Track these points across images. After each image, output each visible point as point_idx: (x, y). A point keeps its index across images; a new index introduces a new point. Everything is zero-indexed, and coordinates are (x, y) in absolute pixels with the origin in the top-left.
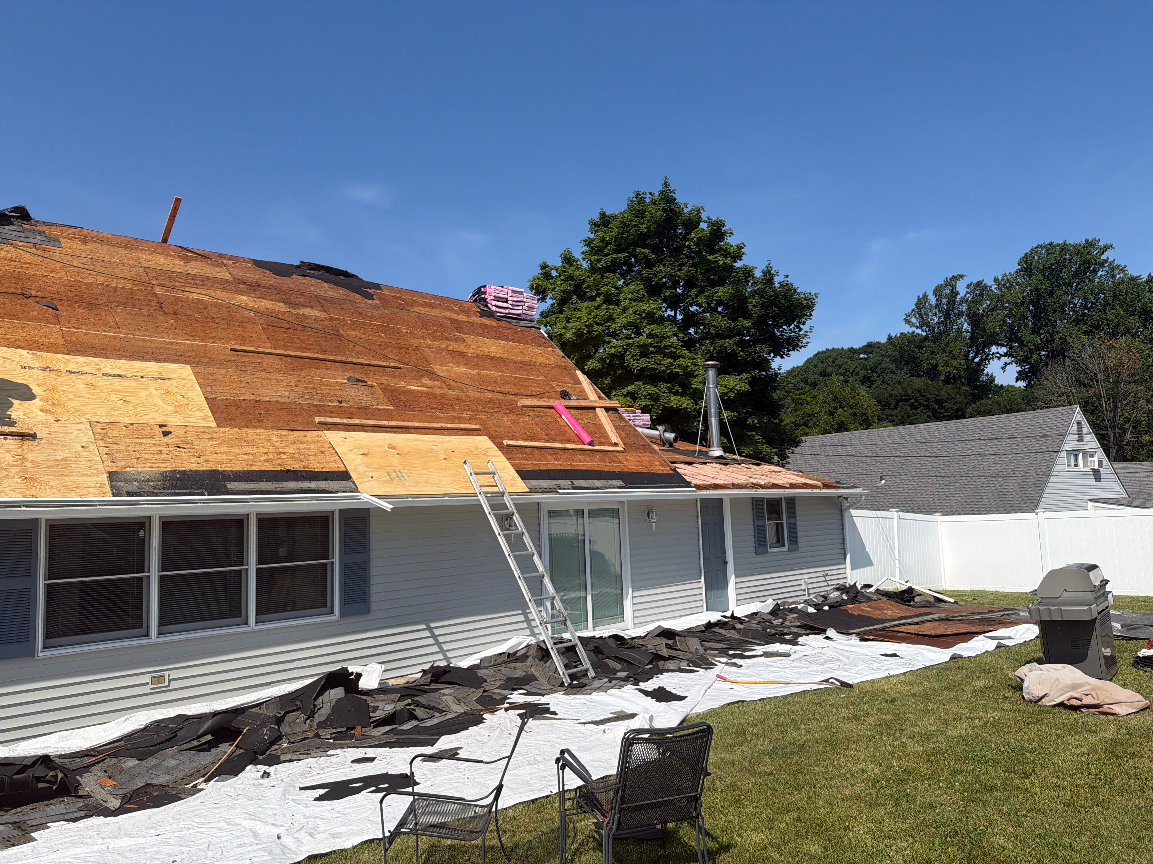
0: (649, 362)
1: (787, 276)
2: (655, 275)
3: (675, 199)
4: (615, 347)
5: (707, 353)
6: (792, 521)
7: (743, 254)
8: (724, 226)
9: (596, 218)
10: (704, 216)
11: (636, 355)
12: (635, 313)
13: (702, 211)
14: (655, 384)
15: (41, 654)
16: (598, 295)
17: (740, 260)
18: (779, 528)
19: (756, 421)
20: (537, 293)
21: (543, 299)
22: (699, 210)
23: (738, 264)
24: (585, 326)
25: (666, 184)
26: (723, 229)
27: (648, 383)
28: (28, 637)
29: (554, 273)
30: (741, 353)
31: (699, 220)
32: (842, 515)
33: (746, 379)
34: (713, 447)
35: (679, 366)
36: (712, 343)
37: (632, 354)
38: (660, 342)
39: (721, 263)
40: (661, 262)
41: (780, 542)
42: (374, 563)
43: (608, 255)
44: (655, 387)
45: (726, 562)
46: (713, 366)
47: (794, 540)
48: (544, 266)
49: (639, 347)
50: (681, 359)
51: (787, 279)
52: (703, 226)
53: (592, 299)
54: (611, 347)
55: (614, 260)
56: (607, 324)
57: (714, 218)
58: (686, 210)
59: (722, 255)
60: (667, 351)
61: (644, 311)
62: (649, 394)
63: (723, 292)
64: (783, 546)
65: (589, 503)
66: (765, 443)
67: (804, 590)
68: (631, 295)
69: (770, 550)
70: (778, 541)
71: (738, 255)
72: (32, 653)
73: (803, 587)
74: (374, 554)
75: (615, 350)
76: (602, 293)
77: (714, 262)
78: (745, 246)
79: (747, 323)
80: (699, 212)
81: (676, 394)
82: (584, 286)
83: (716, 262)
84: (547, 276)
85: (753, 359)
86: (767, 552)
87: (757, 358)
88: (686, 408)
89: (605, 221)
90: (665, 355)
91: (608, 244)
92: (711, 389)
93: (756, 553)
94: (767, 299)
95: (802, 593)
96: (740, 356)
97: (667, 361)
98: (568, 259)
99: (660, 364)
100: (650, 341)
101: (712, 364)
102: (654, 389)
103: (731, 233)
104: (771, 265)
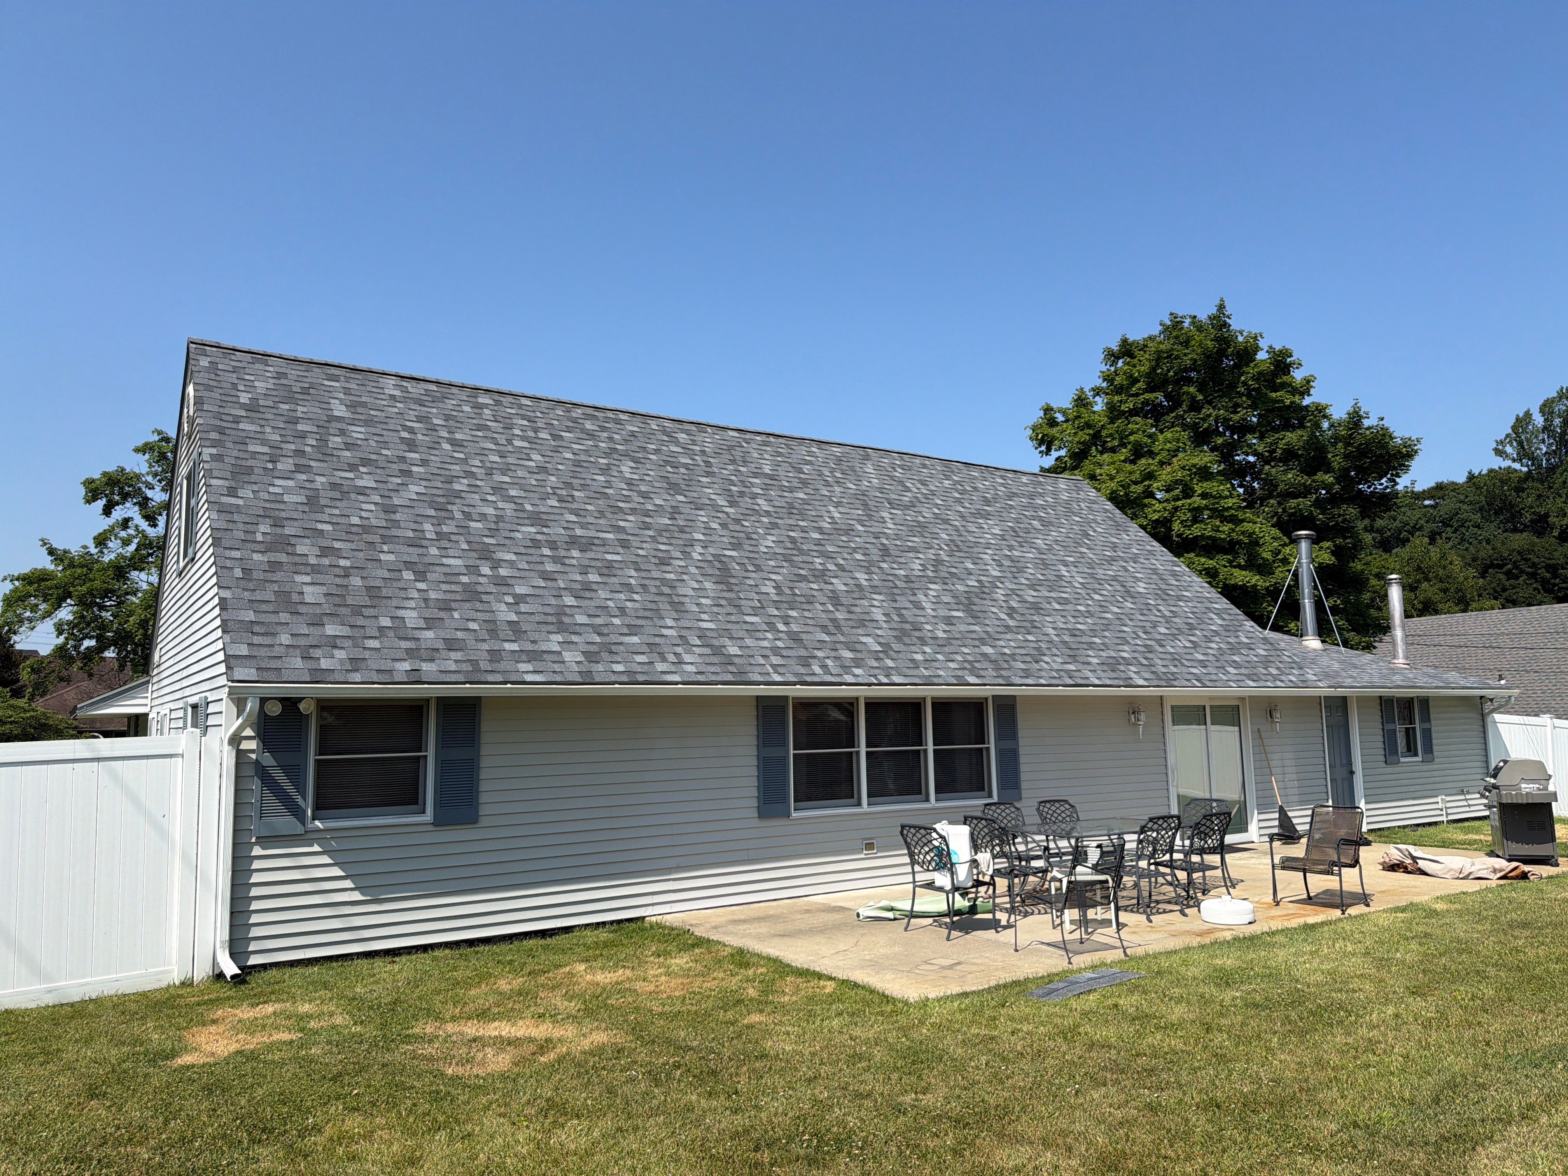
0: (1205, 530)
1: (1382, 419)
2: (1204, 420)
3: (1230, 326)
4: (1159, 512)
5: (1273, 517)
6: (1426, 726)
7: (1312, 387)
8: (1291, 356)
9: (1115, 347)
10: (1263, 344)
11: (1186, 521)
12: (1183, 468)
13: (1259, 338)
14: (1211, 556)
15: (794, 815)
16: (1123, 445)
17: (1309, 395)
18: (1409, 734)
19: (1339, 602)
20: (1041, 442)
21: (1048, 452)
22: (1256, 337)
23: (1307, 401)
24: (1121, 486)
25: (1221, 307)
26: (1289, 360)
27: (1201, 556)
28: (785, 800)
29: (1060, 418)
30: (1321, 516)
31: (1257, 349)
32: (1483, 720)
33: (1328, 548)
34: (1307, 635)
35: (1243, 533)
36: (1279, 503)
37: (1182, 519)
38: (1217, 503)
39: (1288, 402)
40: (1210, 403)
41: (1411, 750)
42: (1022, 751)
43: (1136, 395)
44: (1212, 559)
45: (1352, 773)
46: (1307, 537)
47: (1429, 749)
48: (1048, 410)
49: (1190, 510)
50: (1245, 523)
51: (1381, 423)
52: (1262, 356)
53: (1113, 450)
54: (1155, 511)
55: (1146, 403)
56: (1146, 483)
57: (1278, 347)
58: (1240, 339)
59: (1289, 391)
60: (1226, 514)
61: (1194, 466)
62: (1205, 569)
63: (1292, 438)
64: (1416, 755)
65: (1211, 698)
66: (1352, 630)
67: (1442, 810)
68: (1169, 445)
69: (1402, 760)
70: (1409, 750)
71: (1305, 389)
72: (788, 815)
73: (1440, 806)
74: (1021, 742)
75: (1160, 514)
76: (1129, 443)
77: (1278, 401)
78: (1315, 378)
79: (1329, 478)
80: (1255, 338)
81: (1239, 567)
82: (1105, 432)
83: (1282, 401)
84: (1052, 423)
85: (1337, 523)
86: (1399, 762)
87: (1342, 522)
88: (1255, 586)
89: (1127, 350)
90: (1224, 520)
91: (1137, 381)
92: (1305, 565)
93: (1386, 762)
94: (1355, 447)
95: (1439, 812)
96: (1319, 520)
97: (1226, 528)
98: (1081, 401)
99: (1218, 531)
100: (1204, 502)
101: (1306, 535)
102: (1211, 562)
103: (1300, 364)
104: (1358, 405)
